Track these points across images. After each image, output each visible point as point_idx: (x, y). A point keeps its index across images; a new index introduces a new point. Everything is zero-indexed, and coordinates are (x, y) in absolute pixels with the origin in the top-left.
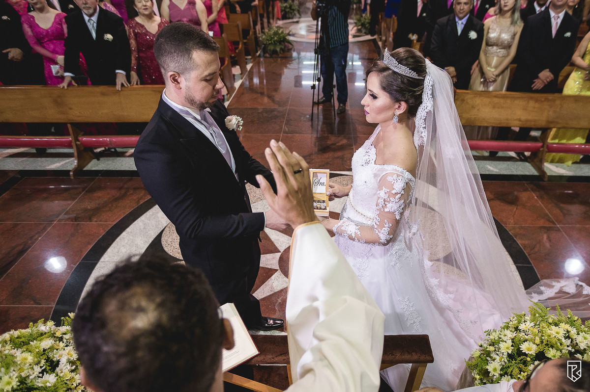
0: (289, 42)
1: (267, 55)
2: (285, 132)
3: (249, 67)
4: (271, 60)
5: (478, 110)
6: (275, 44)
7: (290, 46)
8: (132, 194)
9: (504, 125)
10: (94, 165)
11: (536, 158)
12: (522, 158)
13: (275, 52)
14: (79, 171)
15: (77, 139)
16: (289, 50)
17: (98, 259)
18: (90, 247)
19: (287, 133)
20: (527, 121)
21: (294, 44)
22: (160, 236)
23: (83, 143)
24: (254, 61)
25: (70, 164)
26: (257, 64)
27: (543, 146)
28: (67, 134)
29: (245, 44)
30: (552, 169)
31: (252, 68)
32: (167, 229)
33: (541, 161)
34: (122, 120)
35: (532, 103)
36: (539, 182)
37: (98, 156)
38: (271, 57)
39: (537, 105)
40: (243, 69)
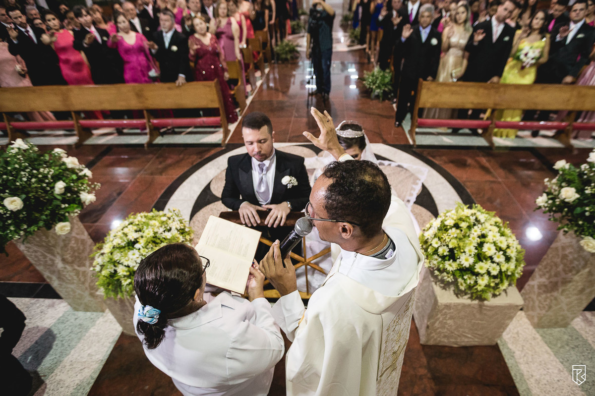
0: (297, 52)
1: (280, 62)
2: (295, 117)
3: (267, 70)
4: (283, 65)
5: (440, 95)
6: (286, 53)
7: (298, 55)
8: (188, 158)
9: (461, 107)
10: (159, 140)
11: (487, 132)
12: (474, 133)
13: (286, 59)
14: (150, 144)
15: (149, 121)
16: (297, 58)
17: (169, 198)
18: (163, 191)
19: (297, 117)
20: (479, 104)
21: (301, 53)
22: (209, 185)
23: (154, 124)
24: (270, 66)
25: (143, 140)
26: (272, 69)
27: (491, 123)
28: (142, 117)
29: (264, 54)
30: (499, 141)
31: (269, 72)
32: (213, 181)
33: (490, 135)
34: (180, 107)
35: (481, 91)
36: (489, 151)
37: (162, 134)
38: (283, 63)
39: (486, 92)
40: (263, 73)
